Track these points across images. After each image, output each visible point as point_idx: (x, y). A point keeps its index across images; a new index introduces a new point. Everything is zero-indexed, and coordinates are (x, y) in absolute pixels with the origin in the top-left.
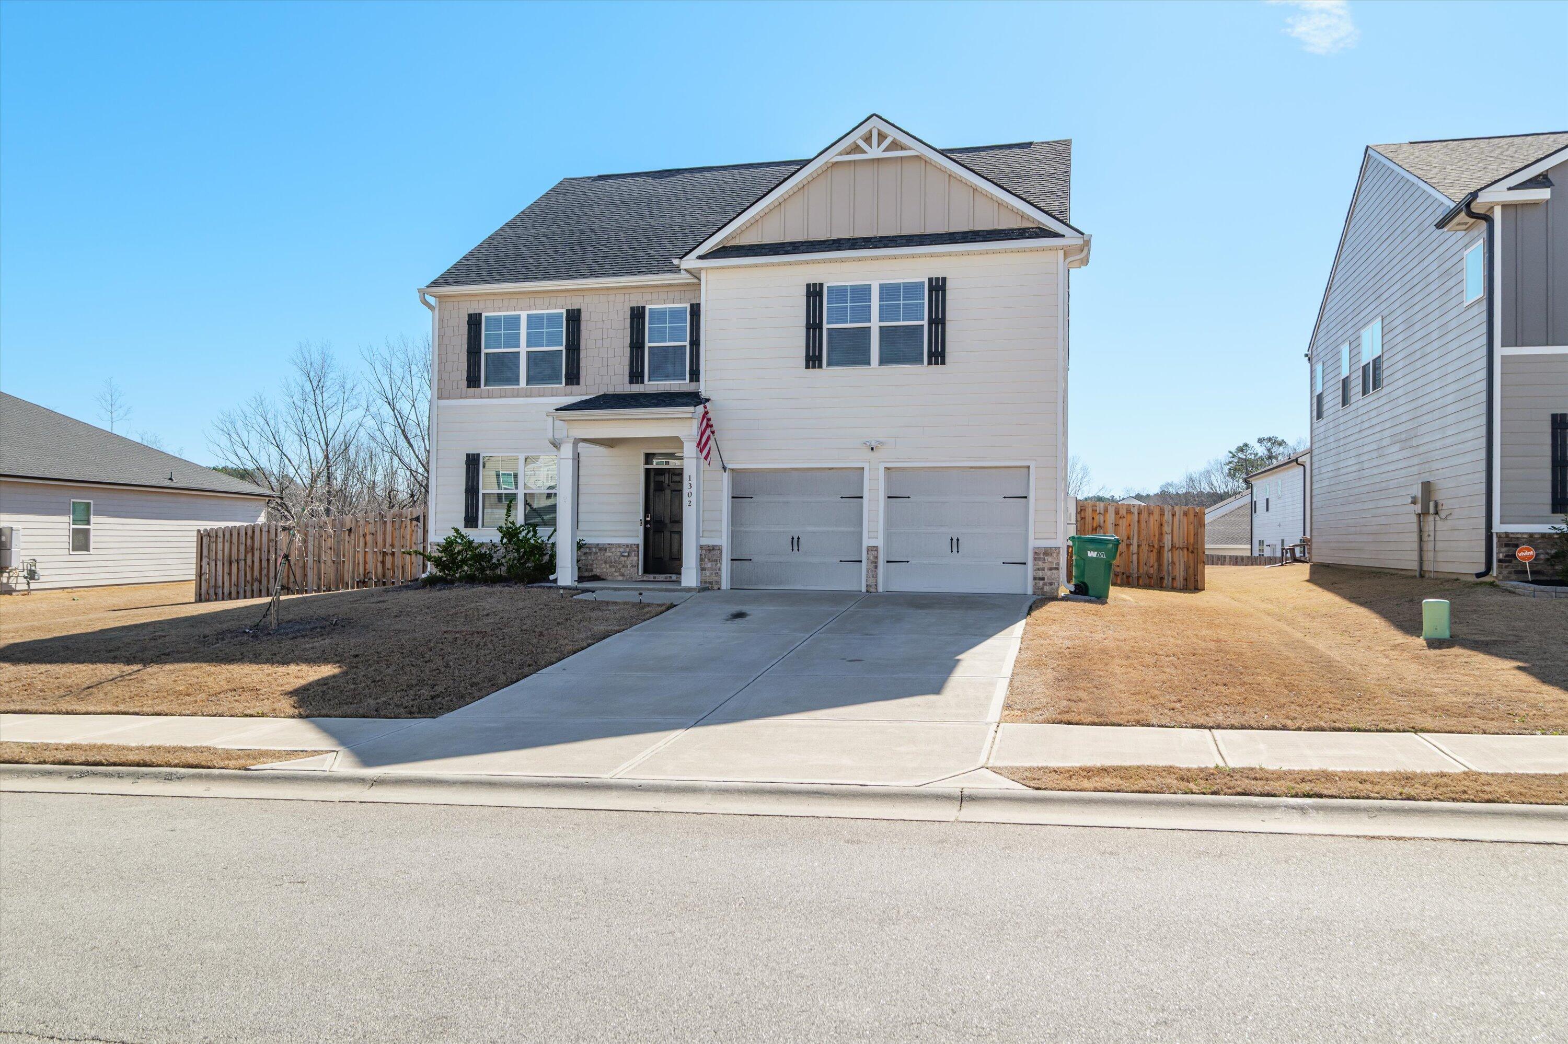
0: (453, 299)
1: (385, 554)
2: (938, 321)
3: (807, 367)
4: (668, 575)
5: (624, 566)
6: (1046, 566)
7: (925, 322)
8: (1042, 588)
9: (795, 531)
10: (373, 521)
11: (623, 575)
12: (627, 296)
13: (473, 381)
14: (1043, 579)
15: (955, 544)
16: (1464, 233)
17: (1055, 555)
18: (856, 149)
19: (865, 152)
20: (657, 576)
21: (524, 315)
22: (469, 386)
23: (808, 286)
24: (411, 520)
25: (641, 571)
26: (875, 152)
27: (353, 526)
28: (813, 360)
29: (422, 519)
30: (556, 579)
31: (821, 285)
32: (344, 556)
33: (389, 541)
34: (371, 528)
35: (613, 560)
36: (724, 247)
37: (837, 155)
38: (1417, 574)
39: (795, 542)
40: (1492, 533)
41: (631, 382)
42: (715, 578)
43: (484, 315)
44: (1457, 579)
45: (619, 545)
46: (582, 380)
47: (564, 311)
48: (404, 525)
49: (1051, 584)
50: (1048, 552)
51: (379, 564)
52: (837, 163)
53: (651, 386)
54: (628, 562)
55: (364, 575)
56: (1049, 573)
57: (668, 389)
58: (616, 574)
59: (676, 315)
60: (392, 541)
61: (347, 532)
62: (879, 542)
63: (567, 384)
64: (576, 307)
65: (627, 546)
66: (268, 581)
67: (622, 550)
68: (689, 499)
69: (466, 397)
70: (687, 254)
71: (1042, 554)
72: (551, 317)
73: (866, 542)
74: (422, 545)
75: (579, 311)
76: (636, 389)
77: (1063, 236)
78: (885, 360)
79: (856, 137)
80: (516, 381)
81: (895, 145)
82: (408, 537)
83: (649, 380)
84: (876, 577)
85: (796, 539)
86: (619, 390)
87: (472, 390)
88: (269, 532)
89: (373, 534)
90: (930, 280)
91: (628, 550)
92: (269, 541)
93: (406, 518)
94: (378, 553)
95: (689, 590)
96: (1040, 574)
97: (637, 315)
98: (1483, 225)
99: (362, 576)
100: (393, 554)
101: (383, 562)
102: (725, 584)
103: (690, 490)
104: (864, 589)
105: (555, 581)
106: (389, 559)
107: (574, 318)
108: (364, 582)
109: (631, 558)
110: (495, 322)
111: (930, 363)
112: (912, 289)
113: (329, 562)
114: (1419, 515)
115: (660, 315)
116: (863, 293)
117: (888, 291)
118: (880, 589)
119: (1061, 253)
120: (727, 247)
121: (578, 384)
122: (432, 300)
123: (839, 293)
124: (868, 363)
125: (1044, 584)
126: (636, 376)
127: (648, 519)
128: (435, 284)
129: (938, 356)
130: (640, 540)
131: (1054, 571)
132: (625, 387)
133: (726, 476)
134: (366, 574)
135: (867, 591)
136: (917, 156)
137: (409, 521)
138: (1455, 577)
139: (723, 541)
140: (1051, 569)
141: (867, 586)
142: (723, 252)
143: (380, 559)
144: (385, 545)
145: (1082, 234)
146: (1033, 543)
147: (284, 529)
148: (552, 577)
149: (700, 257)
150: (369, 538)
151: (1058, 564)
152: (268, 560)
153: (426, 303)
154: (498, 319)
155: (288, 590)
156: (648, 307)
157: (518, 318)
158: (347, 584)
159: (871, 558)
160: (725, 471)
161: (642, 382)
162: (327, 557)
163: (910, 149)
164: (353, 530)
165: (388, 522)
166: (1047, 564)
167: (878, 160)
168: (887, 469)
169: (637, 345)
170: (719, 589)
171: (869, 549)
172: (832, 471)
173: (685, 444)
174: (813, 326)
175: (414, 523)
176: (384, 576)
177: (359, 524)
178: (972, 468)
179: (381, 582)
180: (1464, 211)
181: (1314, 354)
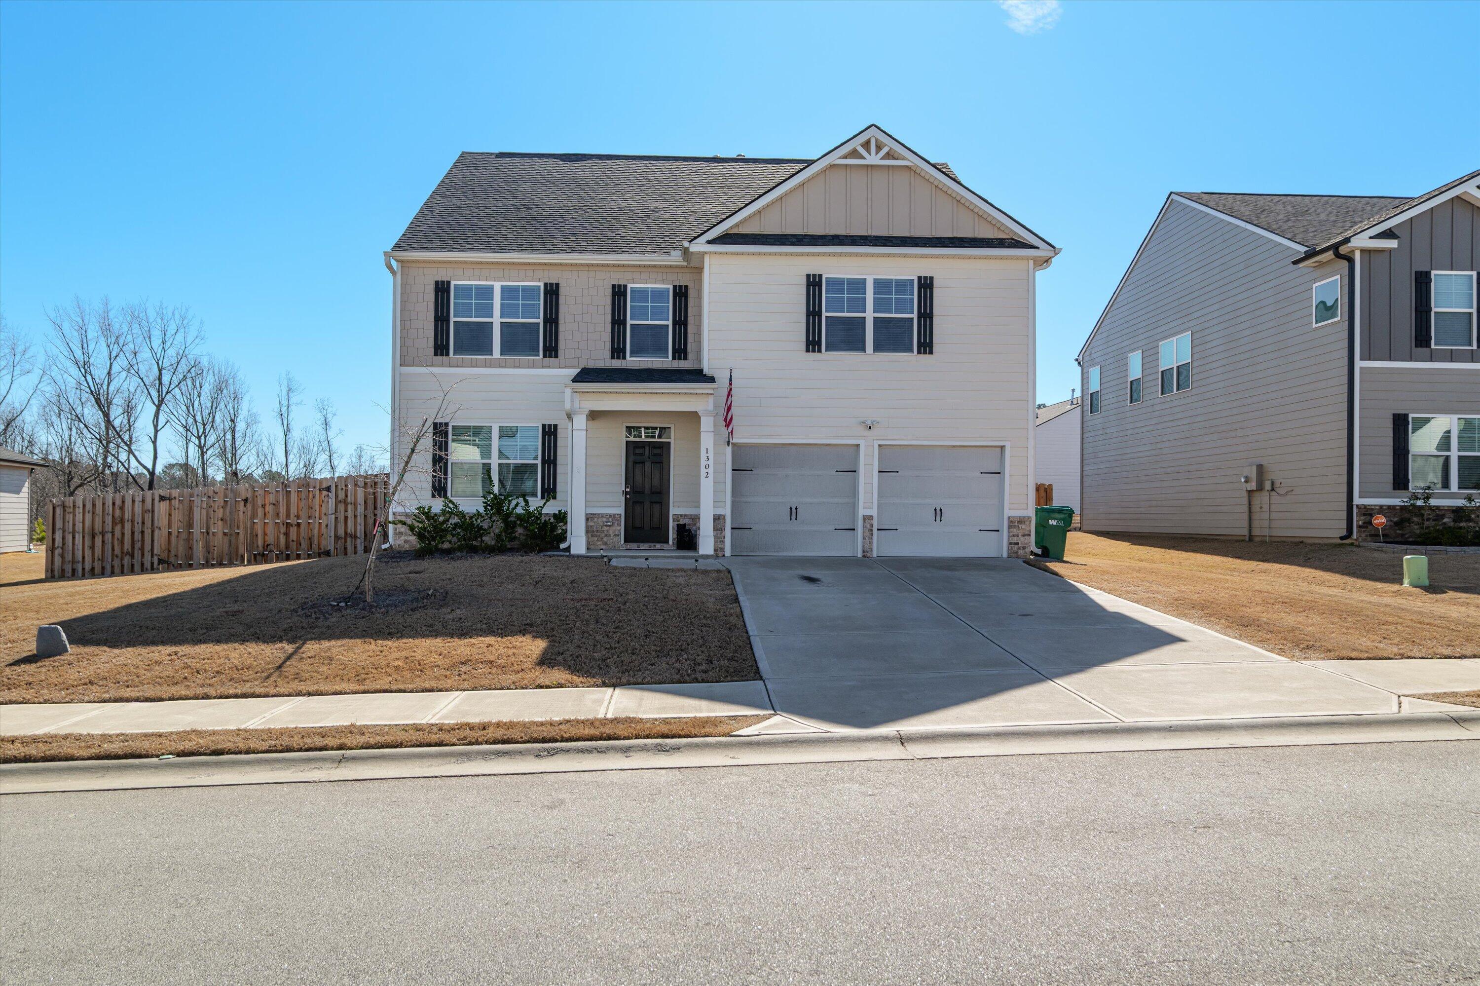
0: (418, 265)
1: (288, 525)
2: (926, 315)
3: (808, 351)
4: (652, 544)
5: (606, 535)
6: (1021, 532)
7: (915, 316)
8: (1017, 552)
9: (794, 501)
10: (274, 491)
11: (606, 544)
12: (608, 274)
13: (441, 349)
14: (1017, 544)
15: (938, 513)
16: (1312, 269)
17: (1027, 523)
18: (854, 154)
19: (865, 158)
20: (641, 545)
21: (497, 286)
22: (436, 354)
23: (808, 276)
24: (320, 490)
25: (622, 542)
26: (873, 159)
27: (249, 495)
28: (812, 345)
29: (333, 489)
30: (569, 547)
31: (820, 276)
32: (238, 528)
33: (294, 511)
34: (271, 498)
35: (595, 529)
36: (727, 234)
37: (840, 158)
38: (1247, 538)
39: (794, 512)
40: (1352, 505)
41: (613, 357)
42: (720, 546)
43: (453, 283)
44: (1302, 542)
45: (602, 515)
46: (560, 353)
47: (542, 285)
48: (311, 496)
49: (1024, 548)
50: (1022, 521)
51: (282, 536)
52: (834, 165)
53: (632, 362)
54: (611, 532)
55: (264, 547)
56: (1022, 539)
57: (650, 366)
58: (599, 543)
59: (658, 295)
60: (298, 512)
61: (243, 503)
62: (874, 512)
63: (545, 356)
64: (554, 281)
65: (610, 516)
66: (143, 555)
67: (604, 520)
68: (707, 471)
69: (433, 365)
70: (695, 238)
71: (1014, 523)
72: (526, 289)
73: (862, 512)
74: (333, 516)
75: (557, 285)
76: (618, 364)
77: (1038, 248)
78: (877, 348)
79: (856, 144)
80: (490, 351)
81: (889, 155)
82: (317, 508)
83: (631, 357)
84: (871, 543)
85: (794, 510)
86: (600, 364)
87: (439, 359)
88: (143, 501)
89: (274, 504)
90: (920, 278)
91: (611, 520)
92: (144, 512)
93: (315, 487)
94: (281, 524)
95: (707, 557)
96: (1015, 540)
97: (619, 293)
98: (1345, 264)
99: (261, 548)
100: (298, 525)
101: (287, 534)
102: (728, 553)
103: (707, 462)
104: (860, 555)
105: (568, 549)
106: (293, 531)
107: (552, 292)
108: (263, 555)
109: (614, 528)
110: (465, 291)
111: (919, 352)
112: (903, 285)
113: (220, 535)
114: (1250, 492)
115: (641, 295)
116: (858, 285)
117: (881, 286)
118: (875, 555)
119: (1031, 262)
120: (731, 234)
121: (556, 356)
122: (394, 264)
123: (837, 285)
124: (863, 349)
125: (1019, 548)
126: (618, 351)
127: (628, 490)
128: (398, 247)
129: (926, 347)
130: (620, 510)
131: (1026, 537)
132: (606, 362)
133: (729, 449)
134: (266, 546)
135: (864, 556)
136: (907, 167)
137: (318, 492)
138: (1301, 540)
139: (727, 511)
140: (1024, 535)
141: (864, 551)
142: (726, 239)
143: (283, 530)
144: (288, 516)
145: (1054, 247)
146: (1008, 513)
147: (162, 498)
148: (562, 546)
149: (709, 242)
150: (269, 509)
151: (1030, 531)
152: (143, 532)
153: (390, 267)
154: (469, 288)
155: (168, 564)
156: (629, 286)
157: (490, 289)
158: (243, 557)
159: (868, 526)
160: (728, 445)
161: (624, 358)
162: (218, 528)
163: (904, 159)
164: (250, 500)
165: (293, 493)
166: (1021, 531)
167: (872, 166)
168: (880, 446)
169: (618, 322)
170: (724, 556)
171: (866, 518)
172: (828, 447)
173: (702, 419)
174: (813, 313)
175: (324, 493)
176: (287, 548)
177: (256, 494)
178: (954, 446)
179: (284, 556)
180: (1331, 252)
181: (1086, 359)
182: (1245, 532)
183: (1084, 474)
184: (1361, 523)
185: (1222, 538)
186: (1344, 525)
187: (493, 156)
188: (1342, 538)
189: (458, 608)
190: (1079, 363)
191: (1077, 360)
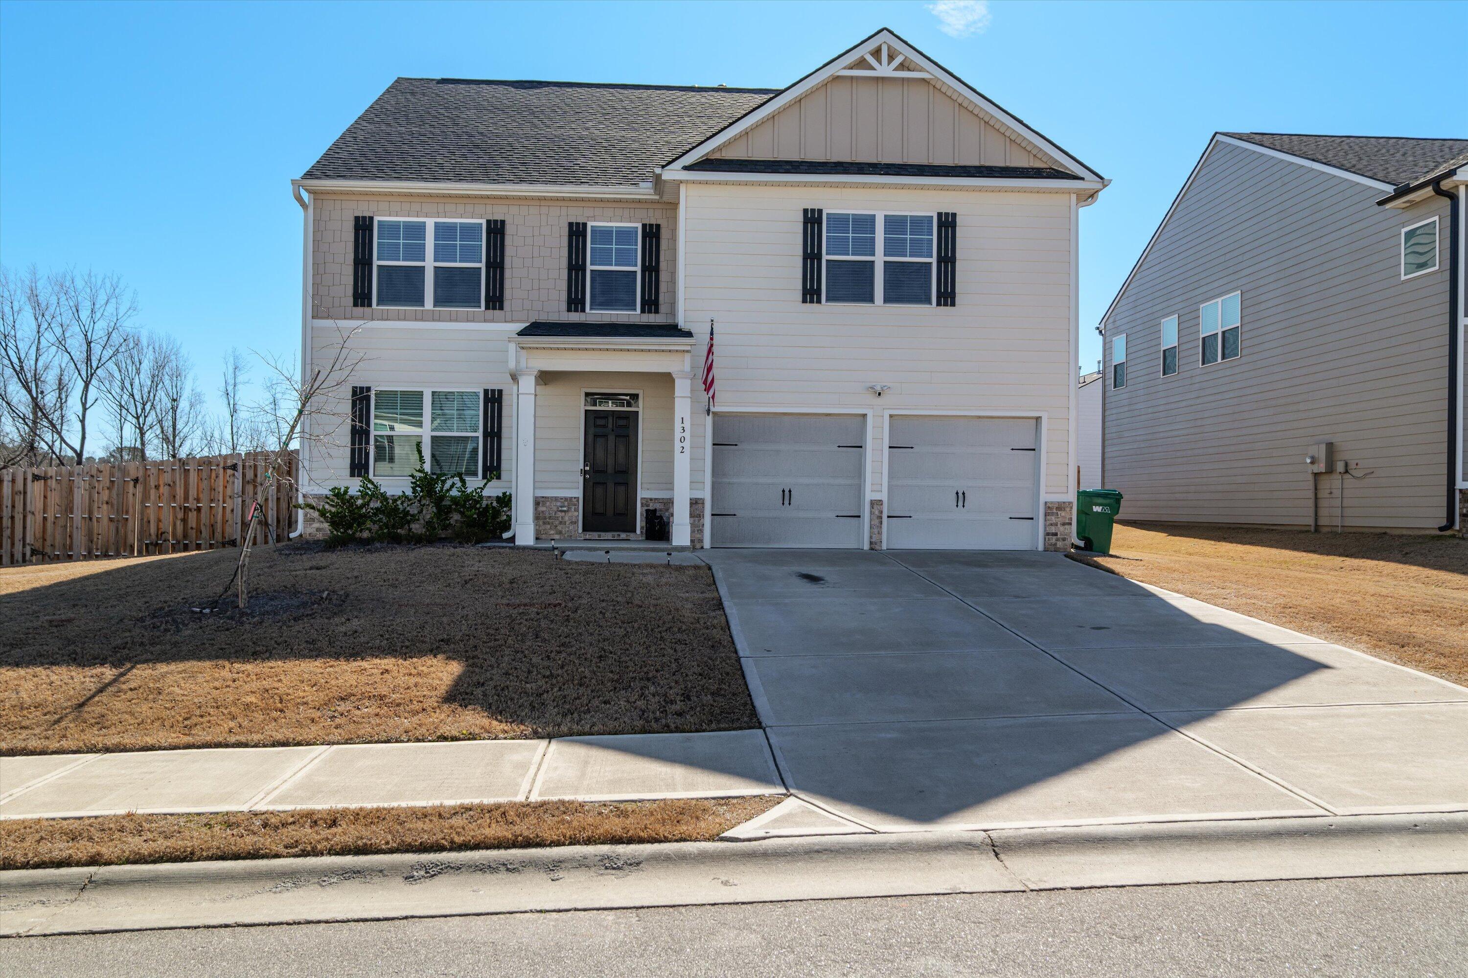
0: (334, 197)
1: (186, 510)
2: (947, 260)
3: (804, 301)
4: (616, 534)
5: (561, 523)
6: (1060, 521)
7: (934, 260)
8: (1056, 544)
9: (787, 482)
10: (169, 470)
11: (560, 533)
12: (564, 210)
13: (361, 298)
14: (1056, 534)
15: (961, 498)
16: (1400, 211)
17: (1068, 509)
18: (862, 63)
19: (873, 69)
20: (603, 534)
21: (430, 224)
22: (355, 305)
23: (805, 211)
24: (224, 468)
25: (580, 530)
26: (885, 70)
27: (140, 474)
28: (810, 294)
29: (240, 468)
30: (514, 537)
31: (820, 211)
32: (127, 513)
33: (193, 493)
34: (167, 478)
35: (547, 515)
36: (707, 159)
37: (845, 68)
38: (1313, 529)
39: (787, 496)
40: (1454, 490)
41: (569, 310)
42: (698, 536)
43: (376, 219)
44: (1385, 533)
45: (556, 499)
46: (506, 304)
47: (484, 222)
48: (214, 475)
49: (1064, 539)
50: (1061, 506)
51: (178, 523)
52: (838, 77)
53: (593, 315)
54: (566, 518)
55: (157, 536)
56: (1062, 528)
57: (614, 320)
58: (552, 532)
59: (625, 235)
60: (198, 494)
61: (132, 483)
62: (884, 496)
63: (487, 308)
64: (499, 217)
65: (566, 499)
66: (13, 544)
67: (559, 504)
68: (682, 445)
69: (352, 318)
70: (669, 163)
71: (1052, 509)
72: (465, 228)
73: (869, 495)
74: (240, 499)
75: (503, 222)
76: (575, 317)
77: (1083, 179)
78: (887, 300)
79: (864, 52)
80: (420, 301)
81: (902, 67)
82: (221, 489)
83: (591, 309)
84: (880, 533)
85: (787, 492)
86: (554, 318)
87: (360, 310)
88: (13, 481)
89: (169, 485)
90: (940, 215)
91: (566, 504)
92: (14, 493)
93: (218, 465)
94: (178, 509)
95: (682, 549)
96: (1053, 530)
97: (577, 232)
98: (1447, 202)
99: (154, 537)
100: (199, 509)
101: (184, 520)
102: (707, 544)
103: (683, 434)
104: (866, 547)
105: (512, 539)
106: (192, 516)
107: (497, 230)
108: (157, 544)
109: (570, 514)
110: (391, 229)
111: (939, 304)
112: (919, 223)
113: (105, 521)
114: (1316, 475)
115: (603, 235)
116: (866, 223)
117: (894, 224)
118: (884, 547)
119: (1074, 197)
120: (712, 160)
121: (501, 308)
122: (305, 195)
123: (840, 221)
124: (871, 299)
125: (1057, 540)
126: (575, 302)
127: (587, 468)
128: (309, 175)
129: (947, 297)
130: (577, 492)
131: (1067, 527)
132: (561, 315)
133: (709, 420)
134: (160, 534)
135: (872, 549)
136: (924, 80)
137: (221, 471)
138: (1383, 531)
139: (706, 495)
140: (1064, 524)
141: (871, 543)
142: (707, 164)
143: (180, 515)
144: (186, 499)
145: (1101, 178)
146: (1044, 497)
147: (36, 478)
148: (506, 535)
149: (686, 168)
150: (164, 490)
151: (1071, 519)
152: (13, 518)
153: (299, 199)
154: (395, 226)
155: (43, 555)
156: (590, 224)
157: (422, 227)
158: (132, 547)
159: (877, 512)
160: (708, 415)
161: (583, 310)
162: (103, 513)
163: (922, 70)
164: (141, 480)
165: (192, 471)
166: (1060, 519)
167: (883, 79)
168: (891, 416)
169: (576, 267)
170: (702, 548)
171: (873, 503)
172: (828, 417)
173: (677, 381)
174: (811, 256)
175: (230, 472)
176: (185, 536)
177: (149, 472)
178: (979, 417)
179: (182, 545)
180: (1430, 188)
181: (1109, 327)
182: (1311, 521)
183: (1107, 455)
184: (1465, 511)
185: (1279, 528)
186: (1443, 513)
187: (434, 82)
188: (1441, 529)
189: (356, 617)
190: (1101, 332)
191: (1098, 328)
